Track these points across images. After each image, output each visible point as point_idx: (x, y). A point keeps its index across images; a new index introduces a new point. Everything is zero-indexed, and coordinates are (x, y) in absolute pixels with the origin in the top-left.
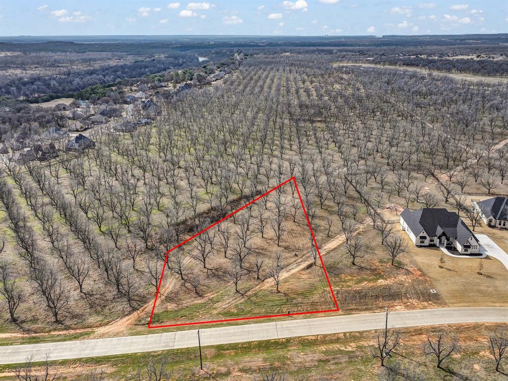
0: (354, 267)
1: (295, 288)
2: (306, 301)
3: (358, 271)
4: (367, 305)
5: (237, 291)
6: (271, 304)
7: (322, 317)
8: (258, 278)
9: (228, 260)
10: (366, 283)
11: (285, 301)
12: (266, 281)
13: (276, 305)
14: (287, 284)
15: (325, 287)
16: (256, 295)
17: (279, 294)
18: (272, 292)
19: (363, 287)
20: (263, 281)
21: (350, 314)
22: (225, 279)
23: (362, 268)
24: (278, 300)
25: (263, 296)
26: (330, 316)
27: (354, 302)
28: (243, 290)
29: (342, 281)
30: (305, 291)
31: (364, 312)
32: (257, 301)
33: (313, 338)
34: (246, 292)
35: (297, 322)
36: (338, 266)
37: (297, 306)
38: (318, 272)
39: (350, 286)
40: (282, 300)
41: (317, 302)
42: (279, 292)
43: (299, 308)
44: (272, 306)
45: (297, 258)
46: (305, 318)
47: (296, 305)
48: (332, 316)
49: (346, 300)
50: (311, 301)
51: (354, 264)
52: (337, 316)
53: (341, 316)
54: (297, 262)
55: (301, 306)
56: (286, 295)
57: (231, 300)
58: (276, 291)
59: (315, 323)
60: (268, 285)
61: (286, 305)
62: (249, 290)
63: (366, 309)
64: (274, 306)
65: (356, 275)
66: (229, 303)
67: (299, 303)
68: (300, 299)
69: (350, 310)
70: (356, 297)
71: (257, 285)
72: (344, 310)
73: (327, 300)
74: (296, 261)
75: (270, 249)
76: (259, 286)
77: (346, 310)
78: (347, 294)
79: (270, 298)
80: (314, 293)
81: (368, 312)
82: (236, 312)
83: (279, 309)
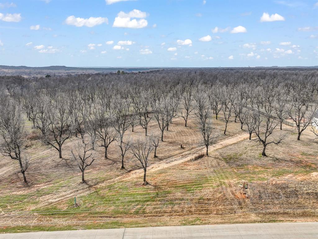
0: (266, 159)
2: (189, 196)
3: (274, 162)
4: (304, 207)
5: (84, 181)
6: (128, 199)
7: (217, 223)
8: (123, 168)
10: (290, 175)
11: (152, 195)
12: (133, 172)
13: (136, 201)
14: (164, 174)
15: (223, 179)
16: (110, 188)
17: (145, 187)
18: (136, 185)
19: (288, 180)
21: (274, 221)
23: (277, 159)
24: (141, 194)
25: (120, 188)
26: (233, 223)
27: (276, 202)
29: (249, 173)
30: (189, 183)
31: (302, 219)
34: (98, 183)
35: (166, 231)
36: (242, 157)
38: (211, 162)
39: (263, 179)
40: (149, 194)
41: (209, 200)
42: (147, 183)
43: (176, 206)
44: (130, 202)
45: (183, 151)
46: (185, 225)
47: (172, 202)
48: (237, 223)
49: (260, 197)
50: (198, 197)
51: (264, 154)
52: (247, 222)
53: (257, 224)
54: (183, 154)
55: (180, 204)
56: (156, 187)
57: (69, 192)
58: (143, 183)
59: (203, 234)
60: (134, 176)
61: (154, 201)
62: (103, 181)
63: (304, 215)
64: (133, 202)
65: (271, 167)
66: (63, 196)
67: (176, 199)
68: (180, 194)
69: (272, 213)
70: (279, 195)
72: (260, 213)
73: (228, 196)
74: (181, 153)
76: (120, 177)
77: (265, 214)
78: (262, 190)
79: (131, 191)
80: (203, 185)
81: (309, 219)
82: (65, 209)
83: (139, 207)
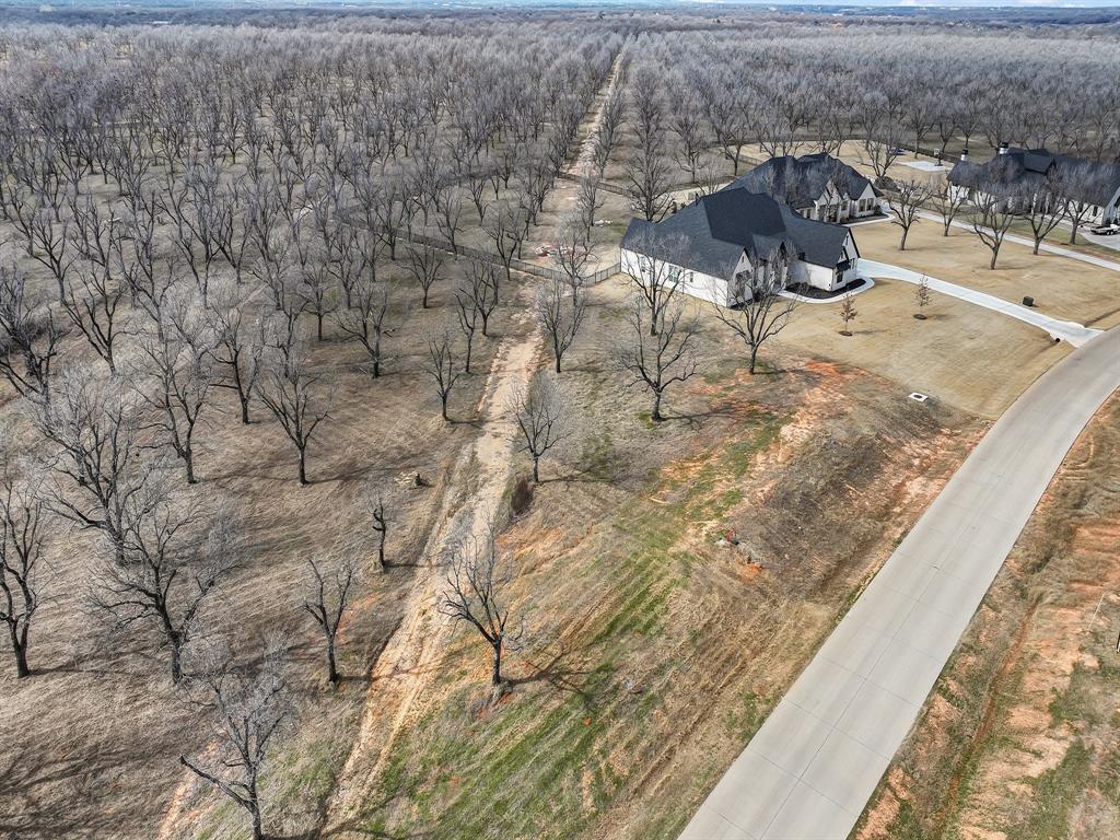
1: (554, 618)
2: (663, 649)
3: (695, 433)
6: (524, 780)
7: (791, 678)
8: (335, 678)
9: (56, 684)
10: (760, 458)
11: (577, 714)
12: (383, 669)
13: (561, 765)
16: (395, 784)
17: (518, 698)
18: (472, 711)
20: (370, 679)
21: (854, 597)
22: (111, 807)
24: (541, 735)
25: (442, 762)
28: (296, 808)
29: (691, 493)
30: (615, 605)
32: (435, 812)
33: (887, 811)
34: (323, 808)
37: (652, 702)
39: (734, 496)
40: (560, 716)
41: (708, 626)
42: (510, 682)
43: (669, 700)
44: (545, 784)
45: (432, 495)
46: (748, 736)
47: (645, 697)
50: (686, 637)
51: (657, 416)
52: (827, 633)
54: (447, 506)
55: (669, 686)
56: (552, 676)
58: (497, 690)
61: (603, 728)
62: (334, 782)
67: (648, 680)
68: (637, 657)
69: (828, 580)
71: (356, 722)
72: (812, 594)
74: (438, 507)
75: (272, 510)
76: (369, 722)
79: (493, 744)
83: (587, 778)
